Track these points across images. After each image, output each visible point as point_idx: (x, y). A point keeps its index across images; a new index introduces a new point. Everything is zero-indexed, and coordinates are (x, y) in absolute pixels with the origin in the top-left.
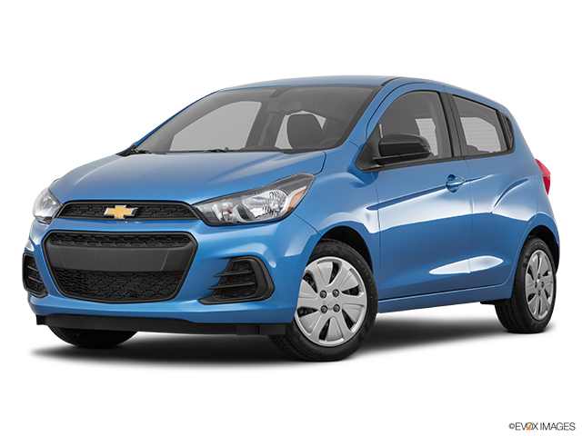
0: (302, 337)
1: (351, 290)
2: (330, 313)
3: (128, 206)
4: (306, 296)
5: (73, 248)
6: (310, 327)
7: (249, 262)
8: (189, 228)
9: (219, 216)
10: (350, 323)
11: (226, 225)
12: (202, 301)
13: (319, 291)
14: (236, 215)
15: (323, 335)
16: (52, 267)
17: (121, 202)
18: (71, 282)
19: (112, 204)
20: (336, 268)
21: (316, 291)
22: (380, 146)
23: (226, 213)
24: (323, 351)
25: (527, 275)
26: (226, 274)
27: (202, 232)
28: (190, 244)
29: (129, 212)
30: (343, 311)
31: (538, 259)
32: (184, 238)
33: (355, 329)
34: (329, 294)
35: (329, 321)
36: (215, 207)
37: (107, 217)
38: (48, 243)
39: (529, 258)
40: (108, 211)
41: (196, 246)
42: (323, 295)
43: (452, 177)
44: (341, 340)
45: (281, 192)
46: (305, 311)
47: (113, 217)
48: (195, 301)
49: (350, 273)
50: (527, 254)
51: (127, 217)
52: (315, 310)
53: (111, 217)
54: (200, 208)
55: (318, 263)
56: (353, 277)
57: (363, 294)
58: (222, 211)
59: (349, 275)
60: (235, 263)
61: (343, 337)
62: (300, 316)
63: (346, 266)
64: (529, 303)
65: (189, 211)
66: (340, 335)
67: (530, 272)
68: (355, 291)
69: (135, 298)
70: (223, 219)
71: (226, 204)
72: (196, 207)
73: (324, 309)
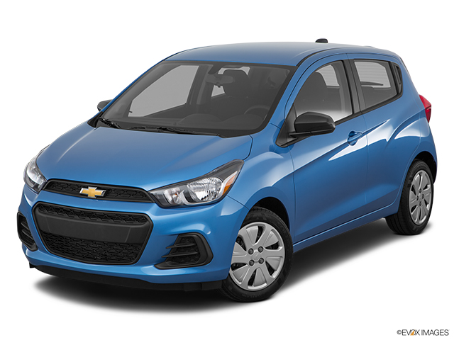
0: (234, 286)
1: (272, 246)
2: (256, 265)
3: (98, 188)
4: (238, 255)
5: (56, 217)
6: (241, 278)
7: (193, 238)
8: (147, 210)
9: (170, 199)
10: (271, 270)
11: (175, 206)
12: (157, 266)
13: (248, 249)
14: (182, 199)
15: (251, 282)
16: (40, 231)
17: (93, 185)
18: (56, 243)
19: (86, 185)
20: (261, 229)
21: (245, 249)
22: (295, 125)
23: (174, 196)
24: (251, 294)
25: (411, 192)
26: (176, 246)
27: (157, 214)
28: (147, 223)
29: (100, 193)
30: (266, 262)
31: (420, 178)
32: (143, 218)
33: (275, 275)
34: (256, 251)
35: (255, 271)
36: (166, 192)
37: (82, 195)
38: (37, 211)
39: (412, 179)
40: (83, 191)
41: (152, 226)
42: (251, 252)
43: (353, 132)
44: (265, 285)
45: (218, 180)
46: (236, 266)
47: (87, 195)
48: (152, 266)
49: (271, 233)
50: (411, 176)
51: (98, 197)
52: (244, 264)
53: (85, 196)
54: (155, 193)
55: (247, 228)
56: (274, 236)
57: (281, 248)
58: (172, 195)
59: (271, 234)
60: (182, 238)
61: (266, 282)
62: (233, 269)
63: (268, 228)
64: (412, 214)
65: (146, 196)
66: (264, 280)
67: (413, 189)
68: (275, 246)
70: (173, 201)
71: (174, 190)
72: (152, 192)
73: (252, 263)
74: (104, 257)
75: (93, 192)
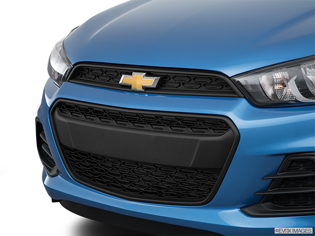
3: (149, 74)
5: (82, 123)
8: (229, 110)
9: (270, 92)
11: (279, 104)
12: (246, 210)
14: (292, 90)
16: (61, 144)
17: (139, 68)
19: (129, 69)
23: (277, 87)
26: (280, 176)
27: (247, 117)
32: (222, 124)
36: (263, 79)
37: (123, 86)
40: (124, 79)
41: (236, 138)
47: (130, 87)
48: (237, 210)
51: (146, 89)
53: (127, 88)
58: (273, 84)
60: (293, 161)
65: (228, 85)
70: (274, 95)
71: (278, 75)
72: (238, 79)
74: (155, 190)
75: (139, 80)
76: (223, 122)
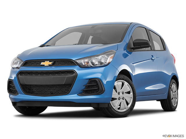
0: (112, 108)
1: (127, 92)
2: (121, 100)
3: (50, 61)
4: (115, 95)
5: (29, 77)
6: (115, 105)
7: (96, 81)
10: (128, 104)
12: (79, 95)
13: (118, 92)
14: (90, 64)
16: (20, 84)
17: (47, 60)
19: (44, 61)
20: (123, 84)
21: (117, 92)
22: (133, 43)
23: (85, 63)
24: (119, 114)
25: (171, 91)
26: (87, 85)
28: (75, 74)
29: (51, 63)
30: (125, 100)
31: (174, 86)
33: (129, 106)
34: (121, 93)
35: (121, 103)
36: (82, 61)
37: (42, 65)
38: (19, 76)
39: (172, 85)
40: (42, 63)
41: (77, 75)
42: (119, 94)
43: (152, 56)
45: (106, 56)
46: (113, 99)
47: (44, 65)
48: (76, 95)
49: (127, 86)
50: (171, 84)
51: (50, 65)
52: (116, 99)
54: (77, 61)
55: (117, 82)
56: (128, 88)
57: (132, 93)
58: (84, 63)
60: (91, 81)
61: (125, 109)
62: (111, 101)
63: (126, 83)
64: (172, 101)
65: (73, 63)
66: (125, 108)
67: (172, 90)
68: (129, 93)
69: (52, 94)
70: (85, 65)
71: (86, 60)
72: (76, 61)
73: (119, 99)
76: (73, 71)
